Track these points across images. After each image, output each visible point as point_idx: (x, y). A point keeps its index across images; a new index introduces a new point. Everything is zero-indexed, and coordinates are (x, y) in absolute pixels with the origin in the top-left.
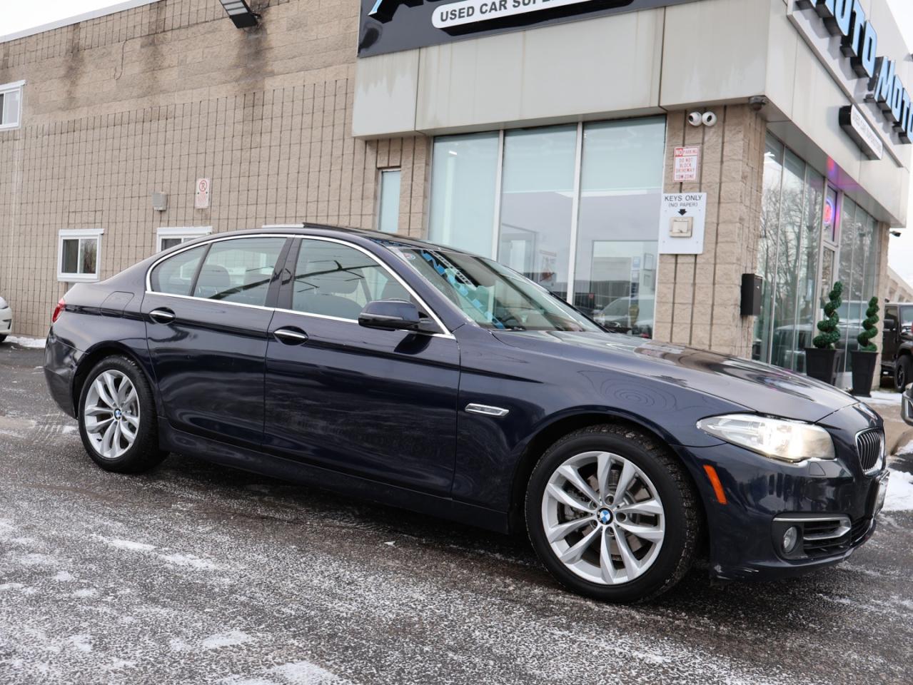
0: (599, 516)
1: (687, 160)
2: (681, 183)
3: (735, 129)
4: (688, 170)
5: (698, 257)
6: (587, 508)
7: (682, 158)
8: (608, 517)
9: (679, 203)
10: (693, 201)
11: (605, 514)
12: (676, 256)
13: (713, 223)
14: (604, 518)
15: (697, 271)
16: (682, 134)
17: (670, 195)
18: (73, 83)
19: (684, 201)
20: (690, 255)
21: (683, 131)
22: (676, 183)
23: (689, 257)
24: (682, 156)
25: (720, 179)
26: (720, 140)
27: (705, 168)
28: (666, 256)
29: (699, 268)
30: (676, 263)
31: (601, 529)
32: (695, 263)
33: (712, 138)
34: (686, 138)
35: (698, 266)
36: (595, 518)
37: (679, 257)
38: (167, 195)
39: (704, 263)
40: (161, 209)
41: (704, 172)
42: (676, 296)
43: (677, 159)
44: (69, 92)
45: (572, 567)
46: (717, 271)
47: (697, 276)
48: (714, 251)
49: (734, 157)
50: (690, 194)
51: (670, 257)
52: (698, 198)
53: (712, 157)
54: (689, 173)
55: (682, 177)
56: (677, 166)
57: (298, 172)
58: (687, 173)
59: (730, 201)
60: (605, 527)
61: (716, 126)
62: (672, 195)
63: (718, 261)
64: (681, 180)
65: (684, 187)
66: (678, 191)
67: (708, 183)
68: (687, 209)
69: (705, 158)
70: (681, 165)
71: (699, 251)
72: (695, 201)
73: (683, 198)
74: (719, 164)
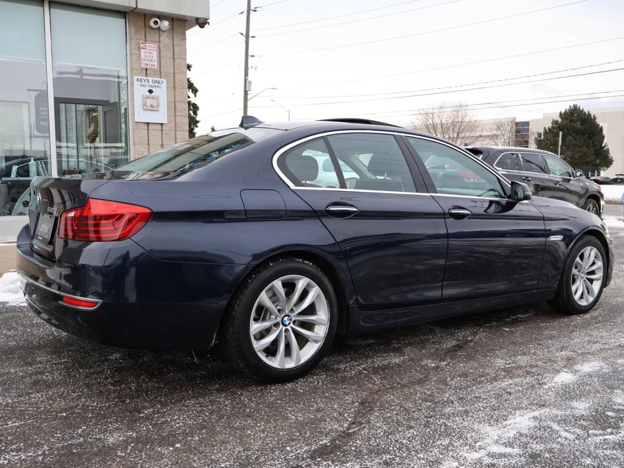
1: (149, 53)
2: (146, 69)
3: (181, 37)
4: (151, 60)
5: (163, 125)
7: (145, 50)
9: (147, 84)
10: (157, 84)
12: (148, 124)
13: (172, 101)
15: (164, 136)
16: (144, 32)
17: (140, 77)
19: (151, 83)
20: (158, 123)
21: (144, 30)
22: (143, 69)
23: (158, 125)
24: (145, 49)
25: (174, 70)
26: (171, 43)
27: (162, 61)
28: (141, 124)
29: (165, 134)
30: (148, 130)
32: (162, 130)
33: (165, 39)
34: (147, 35)
35: (164, 132)
37: (150, 125)
39: (168, 130)
41: (162, 64)
43: (142, 51)
46: (177, 136)
47: (164, 139)
48: (174, 122)
49: (181, 56)
50: (155, 79)
51: (143, 124)
52: (161, 82)
53: (167, 54)
54: (153, 63)
55: (147, 65)
56: (143, 56)
58: (151, 63)
59: (182, 87)
61: (168, 31)
62: (142, 78)
63: (177, 129)
64: (146, 67)
65: (149, 72)
66: (145, 75)
67: (166, 72)
68: (154, 89)
69: (161, 53)
70: (145, 56)
71: (165, 121)
72: (159, 85)
73: (150, 81)
74: (172, 59)
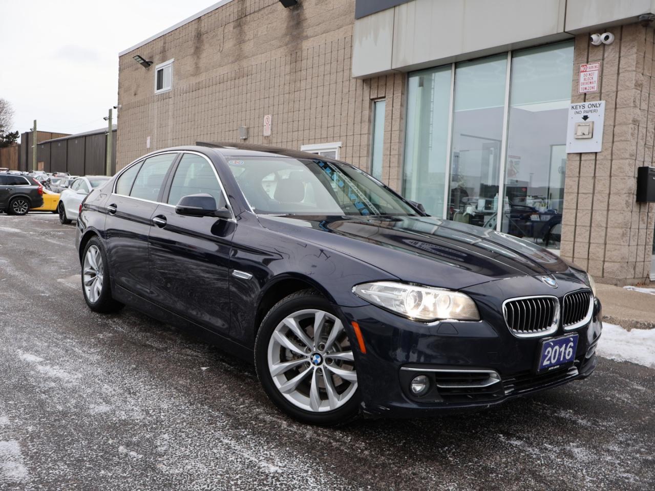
0: (312, 359)
1: (590, 75)
2: (585, 94)
3: (629, 45)
4: (591, 83)
5: (597, 155)
6: (304, 352)
7: (585, 73)
8: (319, 360)
9: (582, 110)
10: (594, 108)
11: (317, 358)
12: (581, 154)
13: (610, 125)
14: (316, 361)
15: (597, 167)
16: (586, 53)
17: (575, 104)
18: (198, 58)
19: (587, 109)
20: (591, 153)
21: (587, 51)
22: (581, 95)
23: (591, 155)
24: (586, 71)
25: (617, 88)
26: (617, 56)
27: (604, 80)
28: (572, 155)
29: (599, 164)
30: (581, 160)
31: (313, 369)
32: (596, 160)
33: (610, 54)
34: (590, 55)
35: (598, 162)
36: (309, 360)
37: (583, 155)
38: (248, 128)
39: (602, 159)
40: (244, 138)
41: (603, 83)
42: (580, 187)
43: (582, 74)
44: (196, 64)
45: (288, 396)
46: (613, 166)
47: (597, 170)
48: (611, 149)
49: (628, 69)
50: (592, 103)
51: (575, 155)
52: (598, 105)
53: (610, 70)
54: (592, 85)
55: (586, 89)
56: (582, 80)
57: (322, 107)
58: (590, 85)
59: (625, 106)
60: (316, 367)
61: (614, 44)
62: (577, 104)
63: (614, 157)
64: (585, 91)
65: (587, 96)
66: (583, 101)
67: (607, 92)
68: (589, 115)
69: (604, 71)
70: (585, 79)
71: (598, 149)
72: (596, 108)
73: (586, 106)
74: (616, 75)
